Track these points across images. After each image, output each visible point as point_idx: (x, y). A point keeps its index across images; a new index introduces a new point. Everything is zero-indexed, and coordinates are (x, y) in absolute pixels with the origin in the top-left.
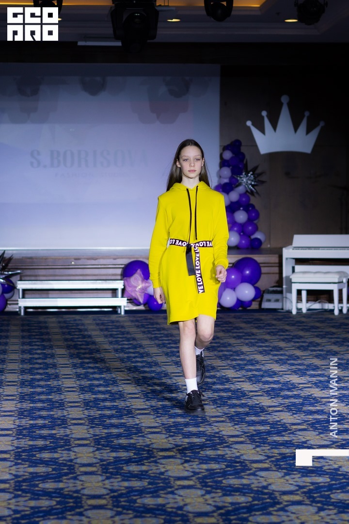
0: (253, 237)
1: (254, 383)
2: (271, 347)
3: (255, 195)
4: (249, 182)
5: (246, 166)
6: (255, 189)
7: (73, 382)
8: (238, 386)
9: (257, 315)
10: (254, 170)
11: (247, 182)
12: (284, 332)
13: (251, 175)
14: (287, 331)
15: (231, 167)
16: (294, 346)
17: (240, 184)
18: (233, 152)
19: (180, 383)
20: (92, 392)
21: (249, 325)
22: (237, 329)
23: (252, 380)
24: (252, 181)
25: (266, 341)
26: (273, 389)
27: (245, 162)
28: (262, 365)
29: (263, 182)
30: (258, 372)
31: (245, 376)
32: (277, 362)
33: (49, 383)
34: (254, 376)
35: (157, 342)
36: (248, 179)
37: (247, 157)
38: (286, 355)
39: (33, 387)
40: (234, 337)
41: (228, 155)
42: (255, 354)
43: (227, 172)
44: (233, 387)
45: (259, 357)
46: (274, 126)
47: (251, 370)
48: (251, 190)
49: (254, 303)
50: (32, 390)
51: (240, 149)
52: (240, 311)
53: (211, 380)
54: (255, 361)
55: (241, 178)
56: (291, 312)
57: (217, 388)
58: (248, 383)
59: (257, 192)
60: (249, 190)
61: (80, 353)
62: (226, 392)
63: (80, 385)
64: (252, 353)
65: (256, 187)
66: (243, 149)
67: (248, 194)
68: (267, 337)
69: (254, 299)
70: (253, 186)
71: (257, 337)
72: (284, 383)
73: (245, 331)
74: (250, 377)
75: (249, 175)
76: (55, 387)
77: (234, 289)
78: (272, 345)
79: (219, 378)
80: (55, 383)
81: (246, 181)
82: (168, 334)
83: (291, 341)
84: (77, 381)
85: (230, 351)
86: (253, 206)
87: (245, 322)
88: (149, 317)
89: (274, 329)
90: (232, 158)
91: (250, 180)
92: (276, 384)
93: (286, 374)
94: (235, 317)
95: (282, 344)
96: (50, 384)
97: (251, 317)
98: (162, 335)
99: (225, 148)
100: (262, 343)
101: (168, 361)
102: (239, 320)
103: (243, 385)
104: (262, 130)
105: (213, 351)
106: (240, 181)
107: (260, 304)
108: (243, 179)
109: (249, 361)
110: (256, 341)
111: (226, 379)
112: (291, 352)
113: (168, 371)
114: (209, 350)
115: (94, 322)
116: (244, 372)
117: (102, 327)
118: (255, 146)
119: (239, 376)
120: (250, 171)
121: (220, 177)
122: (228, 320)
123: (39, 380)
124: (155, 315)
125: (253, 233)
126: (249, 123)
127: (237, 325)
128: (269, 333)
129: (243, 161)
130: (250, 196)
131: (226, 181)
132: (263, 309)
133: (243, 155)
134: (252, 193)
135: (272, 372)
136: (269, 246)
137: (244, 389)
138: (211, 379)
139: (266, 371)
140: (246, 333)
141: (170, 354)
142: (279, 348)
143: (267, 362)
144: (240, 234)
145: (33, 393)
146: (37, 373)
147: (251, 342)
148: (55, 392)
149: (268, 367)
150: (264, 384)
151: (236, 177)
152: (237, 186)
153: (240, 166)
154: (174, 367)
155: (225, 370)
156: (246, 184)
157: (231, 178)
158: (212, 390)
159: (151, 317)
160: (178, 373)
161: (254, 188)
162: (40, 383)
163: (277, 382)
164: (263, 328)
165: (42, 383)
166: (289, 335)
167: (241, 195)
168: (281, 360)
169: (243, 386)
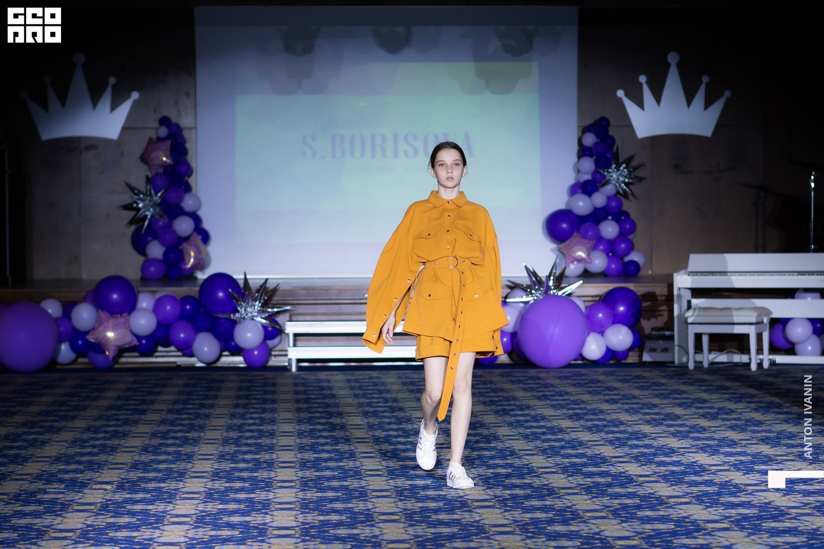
0: (627, 259)
1: (643, 465)
2: (662, 414)
3: (630, 197)
4: (621, 179)
5: (616, 156)
6: (630, 190)
7: (377, 463)
8: (620, 468)
9: (637, 371)
10: (628, 162)
11: (618, 179)
12: (679, 394)
13: (625, 168)
14: (683, 392)
15: (594, 158)
16: (696, 413)
17: (608, 182)
18: (597, 135)
19: (534, 465)
20: (406, 477)
21: (626, 385)
22: (610, 390)
23: (639, 461)
24: (626, 177)
25: (655, 406)
26: (673, 472)
27: (615, 150)
28: (653, 439)
29: (641, 179)
30: (648, 449)
31: (628, 454)
32: (674, 435)
33: (341, 464)
34: (643, 454)
35: (494, 407)
36: (620, 175)
37: (618, 142)
38: (687, 426)
39: (318, 470)
40: (607, 401)
41: (590, 140)
42: (641, 424)
43: (588, 164)
44: (613, 470)
45: (647, 429)
46: (658, 98)
47: (637, 447)
48: (624, 191)
49: (631, 354)
50: (318, 474)
51: (608, 131)
52: (611, 366)
53: (579, 460)
54: (642, 434)
55: (610, 173)
56: (687, 367)
57: (590, 472)
58: (635, 465)
59: (633, 194)
60: (621, 191)
61: (383, 423)
62: (603, 477)
63: (387, 467)
64: (635, 423)
65: (631, 187)
66: (612, 132)
67: (619, 196)
68: (656, 401)
69: (631, 349)
70: (627, 184)
71: (641, 401)
72: (687, 465)
73: (622, 393)
74: (637, 456)
75: (621, 168)
76: (351, 470)
77: (602, 333)
78: (663, 411)
79: (591, 458)
80: (351, 464)
81: (616, 177)
82: (509, 397)
83: (691, 407)
84: (383, 462)
85: (603, 420)
86: (627, 214)
87: (620, 381)
88: (479, 374)
89: (663, 390)
90: (596, 144)
91: (622, 176)
92: (676, 466)
93: (689, 452)
94: (604, 374)
95: (679, 411)
96: (344, 466)
97: (628, 374)
98: (501, 399)
99: (585, 130)
100: (649, 408)
101: (513, 434)
102: (610, 378)
103: (628, 467)
104: (640, 104)
105: (577, 420)
106: (608, 178)
107: (641, 356)
108: (612, 174)
109: (632, 434)
110: (640, 406)
111: (601, 458)
112: (693, 422)
113: (515, 448)
114: (572, 418)
115: (400, 381)
116: (627, 450)
117: (411, 387)
118: (630, 126)
119: (620, 454)
120: (623, 163)
121: (579, 171)
122: (594, 377)
123: (326, 460)
124: (487, 371)
125: (627, 254)
126: (620, 93)
127: (609, 384)
128: (657, 396)
129: (612, 148)
130: (623, 199)
131: (588, 177)
132: (645, 362)
133: (612, 140)
134: (625, 195)
135: (669, 449)
136: (650, 272)
137: (630, 473)
138: (579, 458)
139: (659, 448)
140: (623, 396)
141: (515, 424)
142: (675, 416)
143: (659, 435)
144: (607, 255)
145: (320, 478)
146: (323, 450)
147: (632, 408)
148: (351, 476)
149: (662, 442)
150: (658, 466)
151: (601, 171)
152: (604, 185)
153: (609, 156)
154: (523, 442)
155: (598, 447)
156: (617, 182)
157: (595, 173)
158: (583, 474)
159: (482, 374)
160: (530, 450)
161: (629, 188)
162: (329, 464)
163: (678, 463)
164: (648, 389)
165: (331, 464)
166: (688, 398)
167: (609, 199)
168: (680, 432)
169: (627, 469)
